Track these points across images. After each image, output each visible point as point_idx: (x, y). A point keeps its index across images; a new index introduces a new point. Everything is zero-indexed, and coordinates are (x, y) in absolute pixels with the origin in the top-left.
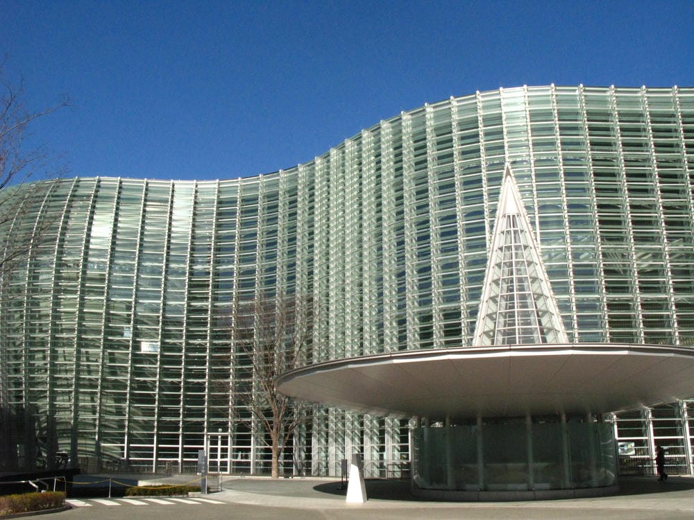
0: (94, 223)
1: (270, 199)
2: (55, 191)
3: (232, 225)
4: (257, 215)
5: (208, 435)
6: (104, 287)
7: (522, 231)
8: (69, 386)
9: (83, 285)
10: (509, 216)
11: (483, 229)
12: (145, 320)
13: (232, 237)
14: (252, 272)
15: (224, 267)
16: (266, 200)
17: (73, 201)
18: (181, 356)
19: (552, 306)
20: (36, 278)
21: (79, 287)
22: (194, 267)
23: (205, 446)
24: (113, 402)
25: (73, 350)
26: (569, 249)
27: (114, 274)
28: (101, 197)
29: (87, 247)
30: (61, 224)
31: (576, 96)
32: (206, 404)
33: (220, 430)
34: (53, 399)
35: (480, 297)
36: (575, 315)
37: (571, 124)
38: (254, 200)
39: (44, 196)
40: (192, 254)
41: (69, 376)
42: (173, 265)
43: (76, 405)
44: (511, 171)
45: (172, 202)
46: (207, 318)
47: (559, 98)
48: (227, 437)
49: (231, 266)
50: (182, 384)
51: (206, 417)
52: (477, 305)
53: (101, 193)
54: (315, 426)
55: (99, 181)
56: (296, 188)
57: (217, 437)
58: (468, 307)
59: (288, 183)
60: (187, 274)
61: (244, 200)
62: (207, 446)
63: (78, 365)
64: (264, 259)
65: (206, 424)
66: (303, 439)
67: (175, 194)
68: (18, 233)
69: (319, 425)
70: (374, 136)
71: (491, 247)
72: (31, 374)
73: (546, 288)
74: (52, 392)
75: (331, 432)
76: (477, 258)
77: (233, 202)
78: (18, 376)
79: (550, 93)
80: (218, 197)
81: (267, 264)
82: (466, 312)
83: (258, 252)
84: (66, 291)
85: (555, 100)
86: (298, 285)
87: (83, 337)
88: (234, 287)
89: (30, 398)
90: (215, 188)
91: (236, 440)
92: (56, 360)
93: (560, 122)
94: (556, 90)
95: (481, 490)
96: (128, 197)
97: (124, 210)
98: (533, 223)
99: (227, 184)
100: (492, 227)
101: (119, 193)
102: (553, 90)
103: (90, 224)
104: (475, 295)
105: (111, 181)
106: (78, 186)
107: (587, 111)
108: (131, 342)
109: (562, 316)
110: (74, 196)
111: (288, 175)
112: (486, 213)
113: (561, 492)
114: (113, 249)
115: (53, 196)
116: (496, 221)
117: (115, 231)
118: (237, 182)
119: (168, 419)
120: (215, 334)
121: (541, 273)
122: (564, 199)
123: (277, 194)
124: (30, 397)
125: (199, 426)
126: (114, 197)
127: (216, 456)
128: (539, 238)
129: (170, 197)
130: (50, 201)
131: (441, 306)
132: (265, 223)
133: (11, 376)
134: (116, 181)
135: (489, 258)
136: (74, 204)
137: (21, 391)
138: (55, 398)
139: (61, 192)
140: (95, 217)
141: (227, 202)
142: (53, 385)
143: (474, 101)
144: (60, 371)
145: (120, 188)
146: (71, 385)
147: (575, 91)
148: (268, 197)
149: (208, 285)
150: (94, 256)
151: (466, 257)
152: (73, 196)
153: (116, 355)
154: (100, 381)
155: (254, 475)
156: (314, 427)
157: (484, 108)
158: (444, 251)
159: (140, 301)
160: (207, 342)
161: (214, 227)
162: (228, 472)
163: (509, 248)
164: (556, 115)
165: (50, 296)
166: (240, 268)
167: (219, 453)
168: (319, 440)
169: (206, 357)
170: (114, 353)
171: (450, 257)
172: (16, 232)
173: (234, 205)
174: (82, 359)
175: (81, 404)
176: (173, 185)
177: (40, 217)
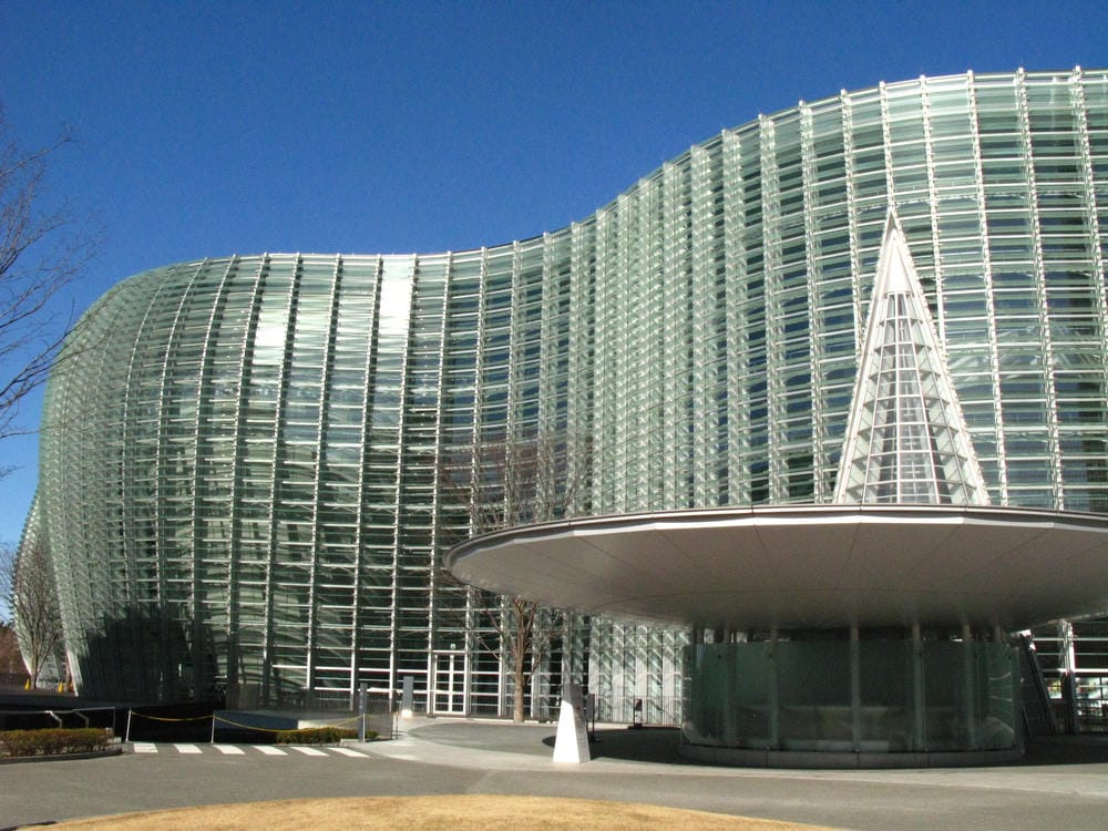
0: (259, 324)
1: (530, 280)
2: (203, 278)
3: (472, 323)
4: (510, 306)
5: (433, 654)
6: (274, 424)
7: (913, 321)
8: (224, 576)
9: (242, 422)
10: (893, 297)
11: (850, 318)
12: (342, 474)
13: (472, 342)
14: (502, 396)
15: (460, 390)
16: (525, 281)
17: (229, 292)
18: (393, 530)
19: (964, 445)
20: (175, 411)
21: (237, 424)
22: (413, 391)
23: (428, 671)
24: (296, 601)
25: (228, 521)
26: (995, 349)
27: (290, 403)
28: (271, 285)
29: (248, 363)
30: (209, 328)
31: (1013, 88)
32: (431, 605)
33: (453, 645)
34: (201, 595)
35: (844, 431)
36: (1002, 459)
37: (1001, 137)
38: (505, 281)
39: (186, 286)
40: (411, 370)
41: (222, 560)
42: (381, 389)
43: (235, 606)
44: (897, 221)
45: (379, 289)
46: (432, 471)
47: (980, 94)
48: (462, 657)
49: (470, 388)
50: (394, 574)
51: (430, 626)
52: (841, 445)
53: (271, 278)
54: (594, 641)
55: (268, 260)
56: (568, 261)
57: (447, 657)
58: (826, 448)
59: (558, 254)
60: (402, 402)
61: (491, 283)
62: (432, 671)
63: (237, 544)
64: (521, 375)
65: (430, 636)
66: (577, 662)
67: (384, 276)
68: (149, 343)
69: (601, 639)
70: (711, 157)
71: (863, 347)
72: (169, 557)
73: (954, 416)
74: (199, 585)
75: (617, 651)
76: (841, 367)
77: (474, 286)
78: (151, 560)
79: (965, 86)
80: (451, 279)
81: (524, 382)
82: (823, 457)
83: (511, 366)
84: (219, 431)
85: (973, 98)
86: (572, 416)
87: (243, 500)
88: (475, 421)
89: (169, 594)
90: (445, 265)
91: (477, 662)
92: (206, 536)
93: (982, 135)
94: (975, 81)
95: (772, 750)
96: (311, 283)
97: (307, 305)
98: (933, 308)
99: (464, 258)
100: (865, 314)
101: (298, 277)
102: (971, 80)
103: (254, 327)
104: (837, 428)
105: (285, 260)
106: (236, 269)
107: (1030, 112)
108: (315, 509)
109: (980, 463)
110: (231, 284)
111: (558, 240)
112: (854, 293)
113: (906, 757)
114: (287, 365)
115: (199, 286)
116: (871, 306)
117: (290, 337)
118: (480, 254)
119: (374, 628)
120: (447, 495)
121: (947, 390)
122: (987, 266)
123: (540, 271)
124: (168, 592)
125: (421, 640)
126: (289, 285)
127: (445, 687)
128: (942, 333)
129: (376, 282)
130: (195, 294)
131: (783, 448)
132: (524, 319)
133: (142, 560)
134: (293, 259)
135: (859, 367)
136: (230, 297)
137: (155, 583)
138: (206, 594)
139: (210, 279)
140: (261, 316)
141: (463, 287)
142: (201, 574)
143: (836, 108)
144: (213, 554)
145: (300, 269)
146: (226, 575)
147: (1011, 79)
148: (528, 275)
149: (435, 419)
150: (259, 376)
151: (823, 366)
152: (228, 284)
153: (299, 528)
154: (268, 568)
155: (503, 717)
156: (592, 643)
157: (856, 117)
158: (790, 355)
159: (331, 445)
160: (433, 508)
161: (443, 326)
162: (464, 713)
163: (891, 350)
164: (975, 123)
165: (194, 439)
166: (484, 391)
167: (451, 682)
168: (600, 664)
169: (430, 531)
170: (295, 526)
171: (797, 367)
172: (146, 342)
173: (474, 290)
174: (243, 535)
175: (242, 604)
176: (381, 263)
177: (180, 319)
